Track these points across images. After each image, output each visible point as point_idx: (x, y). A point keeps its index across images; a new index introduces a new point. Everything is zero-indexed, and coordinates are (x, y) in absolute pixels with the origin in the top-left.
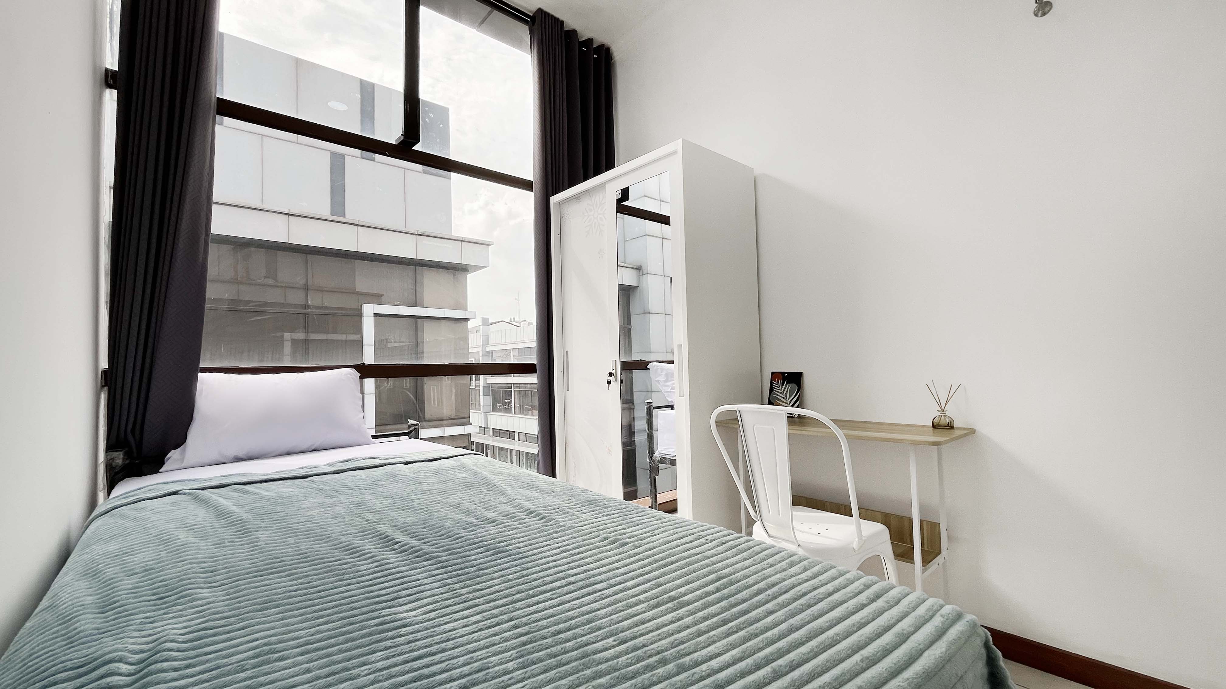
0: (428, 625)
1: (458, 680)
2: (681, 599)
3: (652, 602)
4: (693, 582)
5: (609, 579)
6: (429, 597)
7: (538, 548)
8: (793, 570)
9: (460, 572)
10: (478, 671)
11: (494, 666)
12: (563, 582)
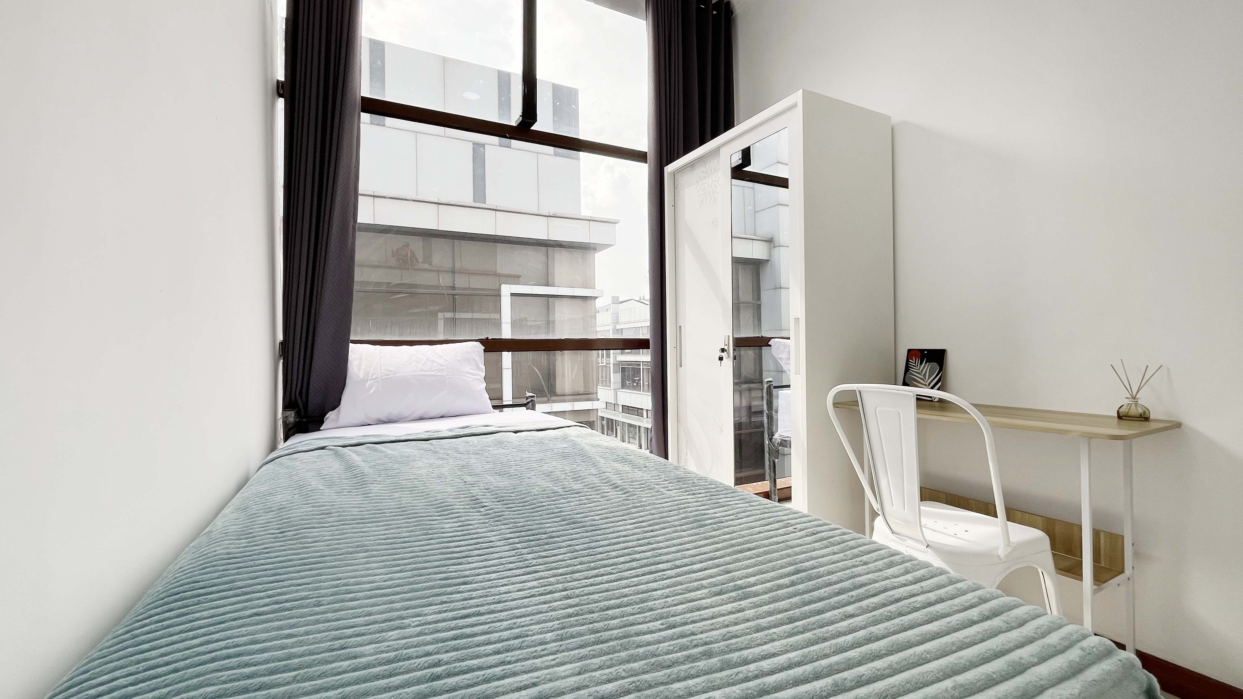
0: (486, 585)
1: (495, 643)
2: (748, 589)
3: (714, 589)
4: (767, 572)
5: (675, 560)
6: (496, 559)
7: (613, 522)
8: (890, 571)
9: (531, 538)
10: (516, 638)
11: (534, 635)
12: (628, 558)
